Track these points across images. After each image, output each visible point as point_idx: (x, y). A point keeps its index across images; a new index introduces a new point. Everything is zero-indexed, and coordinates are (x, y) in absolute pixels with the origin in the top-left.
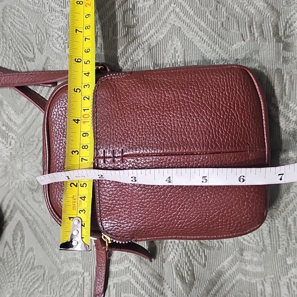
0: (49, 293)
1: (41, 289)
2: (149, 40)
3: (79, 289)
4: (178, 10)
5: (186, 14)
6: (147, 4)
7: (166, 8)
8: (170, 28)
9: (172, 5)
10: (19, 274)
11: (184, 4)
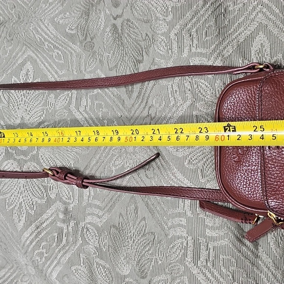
0: (157, 255)
1: (150, 252)
2: (238, 37)
3: (183, 251)
4: (264, 10)
5: (272, 12)
6: (237, 7)
7: (254, 8)
8: (258, 26)
9: (260, 6)
10: (132, 240)
11: (270, 4)
